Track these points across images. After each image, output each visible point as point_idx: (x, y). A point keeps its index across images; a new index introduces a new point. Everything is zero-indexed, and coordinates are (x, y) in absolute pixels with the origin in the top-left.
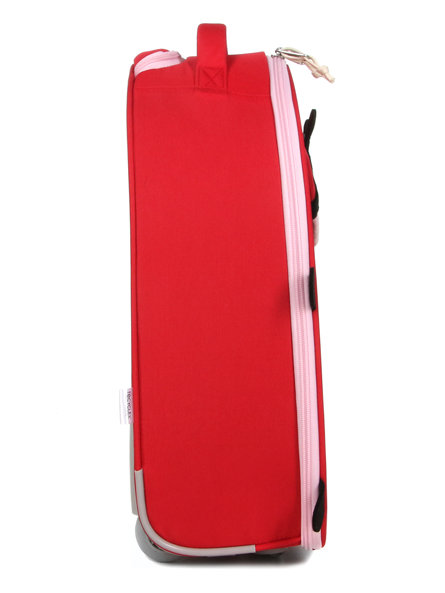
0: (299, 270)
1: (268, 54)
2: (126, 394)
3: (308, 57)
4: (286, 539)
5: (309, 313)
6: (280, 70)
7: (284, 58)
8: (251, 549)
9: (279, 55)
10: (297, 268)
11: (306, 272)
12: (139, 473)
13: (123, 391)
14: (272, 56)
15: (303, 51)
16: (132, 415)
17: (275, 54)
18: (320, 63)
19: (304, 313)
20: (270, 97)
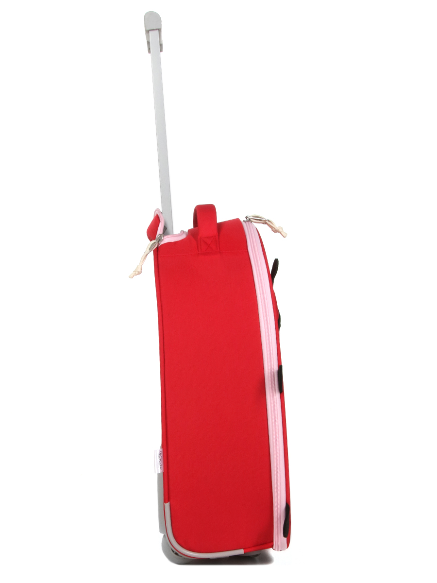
0: (271, 367)
1: (242, 220)
2: (158, 453)
3: (269, 221)
4: (263, 544)
5: (278, 395)
6: (253, 232)
7: (252, 222)
8: (241, 552)
9: (249, 220)
10: (269, 366)
11: (276, 368)
12: (167, 505)
13: (156, 451)
14: (244, 221)
15: (266, 217)
16: (162, 467)
17: (245, 220)
18: (277, 225)
19: (275, 395)
20: (248, 251)
